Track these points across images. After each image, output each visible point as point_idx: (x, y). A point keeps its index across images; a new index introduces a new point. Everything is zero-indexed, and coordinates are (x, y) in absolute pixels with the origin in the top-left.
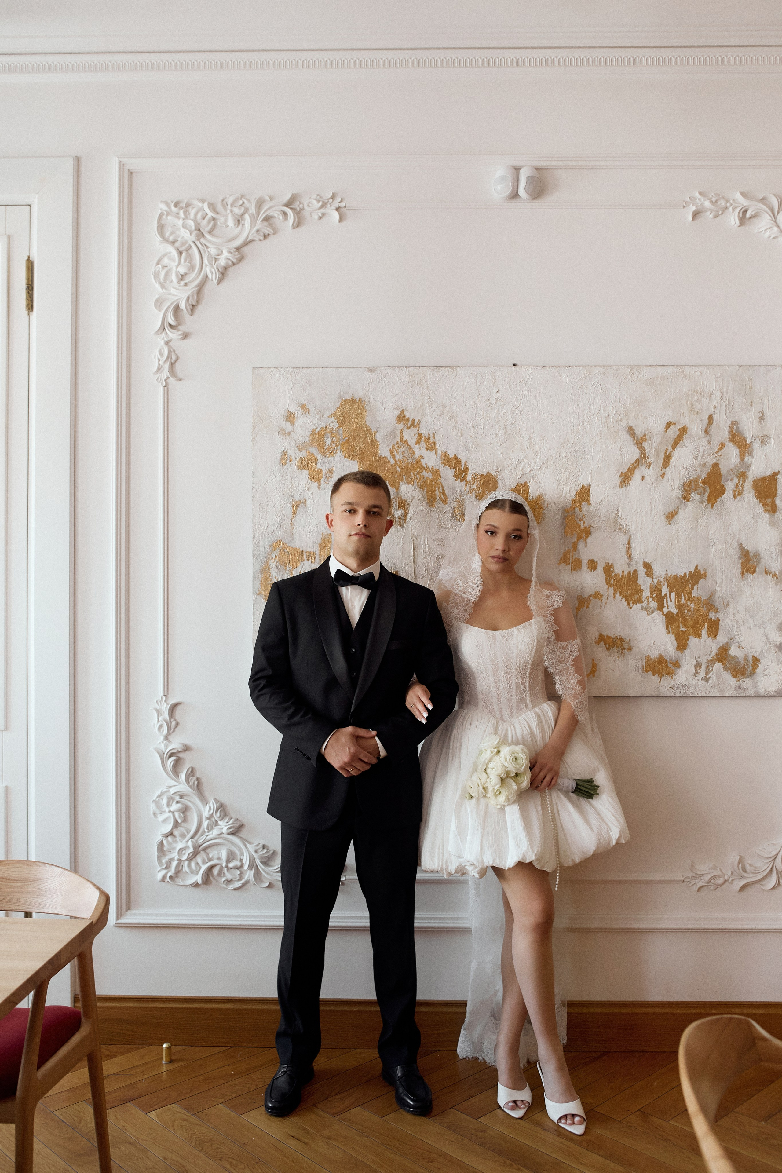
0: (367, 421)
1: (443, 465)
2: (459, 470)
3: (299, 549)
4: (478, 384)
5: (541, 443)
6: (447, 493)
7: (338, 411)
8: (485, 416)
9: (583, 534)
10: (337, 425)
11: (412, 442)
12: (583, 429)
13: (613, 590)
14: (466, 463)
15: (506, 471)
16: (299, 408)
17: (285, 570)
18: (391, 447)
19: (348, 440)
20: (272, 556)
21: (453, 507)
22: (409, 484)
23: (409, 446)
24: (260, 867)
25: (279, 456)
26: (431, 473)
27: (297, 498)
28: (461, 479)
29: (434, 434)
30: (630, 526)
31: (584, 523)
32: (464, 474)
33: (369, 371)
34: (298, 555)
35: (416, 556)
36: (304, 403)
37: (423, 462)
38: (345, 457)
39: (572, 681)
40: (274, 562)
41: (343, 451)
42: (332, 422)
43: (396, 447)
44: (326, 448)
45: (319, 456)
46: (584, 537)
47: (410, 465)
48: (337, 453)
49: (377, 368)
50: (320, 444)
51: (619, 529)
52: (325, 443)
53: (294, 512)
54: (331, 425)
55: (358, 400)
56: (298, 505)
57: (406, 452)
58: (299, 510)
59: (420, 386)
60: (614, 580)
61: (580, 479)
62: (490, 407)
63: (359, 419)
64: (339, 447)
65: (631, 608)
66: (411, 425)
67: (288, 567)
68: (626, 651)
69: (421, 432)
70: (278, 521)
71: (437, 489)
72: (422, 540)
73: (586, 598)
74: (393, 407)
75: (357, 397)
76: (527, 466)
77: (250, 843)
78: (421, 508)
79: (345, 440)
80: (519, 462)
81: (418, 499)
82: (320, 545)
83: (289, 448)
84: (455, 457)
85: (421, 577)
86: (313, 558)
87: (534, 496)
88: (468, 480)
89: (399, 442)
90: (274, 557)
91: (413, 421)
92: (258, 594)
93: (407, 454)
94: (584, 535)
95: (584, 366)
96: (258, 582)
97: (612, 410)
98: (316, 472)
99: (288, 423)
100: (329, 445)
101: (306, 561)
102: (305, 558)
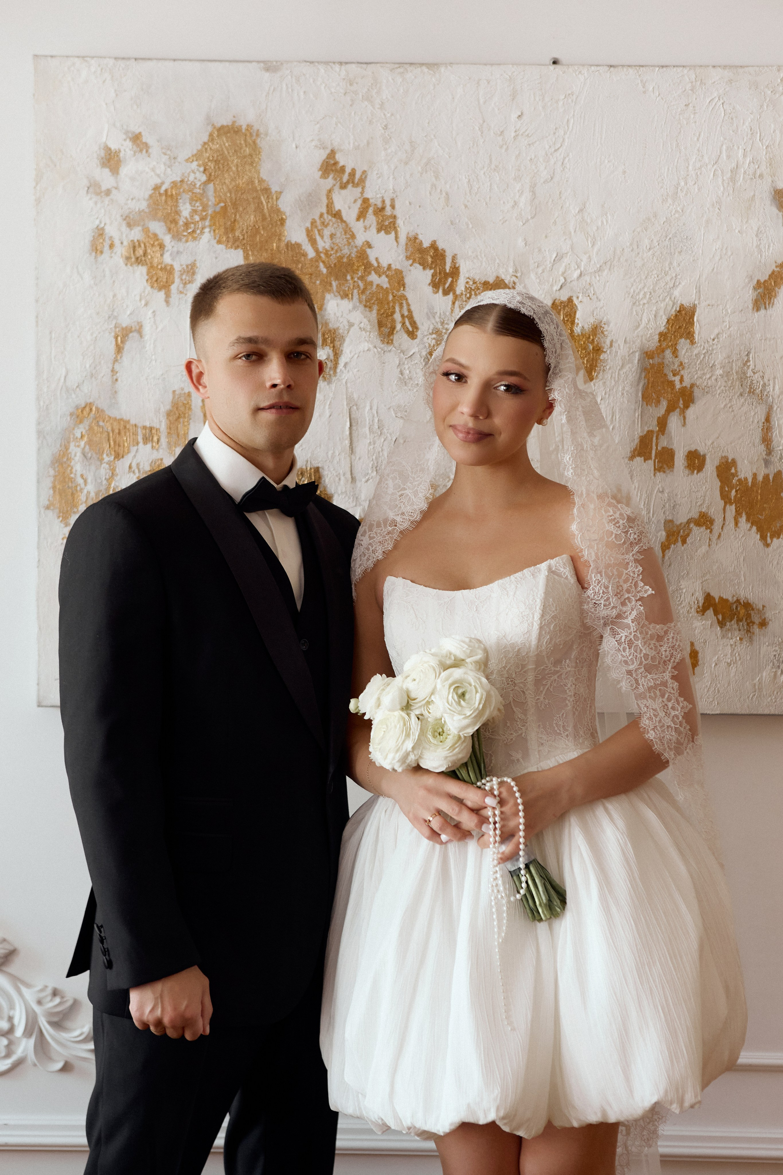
0: (262, 171)
1: (411, 262)
2: (440, 273)
3: (128, 422)
4: (482, 101)
5: (602, 222)
6: (417, 317)
7: (206, 149)
8: (493, 166)
9: (679, 400)
10: (204, 178)
11: (350, 214)
12: (686, 195)
13: (734, 510)
14: (454, 258)
15: (533, 276)
16: (128, 140)
17: (101, 460)
18: (308, 225)
19: (225, 208)
20: (74, 435)
21: (427, 345)
22: (342, 298)
23: (345, 222)
24: (47, 1031)
25: (88, 238)
26: (387, 276)
27: (125, 321)
28: (444, 290)
29: (393, 200)
30: (772, 385)
31: (681, 380)
32: (450, 280)
33: (267, 70)
34: (125, 433)
35: (355, 439)
36: (137, 132)
37: (372, 255)
38: (219, 242)
39: (673, 713)
40: (78, 446)
41: (214, 231)
42: (193, 172)
43: (318, 222)
44: (181, 223)
45: (167, 239)
46: (682, 406)
47: (345, 260)
48: (202, 233)
49: (282, 64)
50: (169, 214)
51: (750, 392)
52: (178, 213)
53: (119, 349)
54: (191, 178)
55: (244, 127)
56: (127, 335)
57: (338, 235)
58: (127, 346)
59: (366, 103)
60: (736, 491)
61: (676, 293)
62: (505, 147)
63: (247, 167)
64: (207, 223)
65: (768, 545)
66: (348, 182)
67: (107, 455)
68: (756, 629)
69: (368, 194)
70: (88, 366)
71: (397, 309)
72: (368, 408)
73: (681, 524)
74: (313, 143)
75: (243, 123)
76: (573, 266)
77: (28, 986)
78: (366, 346)
79: (218, 209)
80: (559, 258)
81: (360, 328)
82: (169, 414)
83: (108, 222)
84: (434, 246)
85: (364, 480)
86: (155, 439)
87: (586, 327)
88: (458, 292)
89: (325, 216)
90: (79, 436)
91: (353, 173)
92: (48, 508)
93: (341, 239)
94: (681, 402)
95: (693, 67)
96: (48, 482)
97: (745, 156)
98: (161, 269)
99: (107, 171)
100: (188, 217)
101: (141, 445)
102: (140, 438)
